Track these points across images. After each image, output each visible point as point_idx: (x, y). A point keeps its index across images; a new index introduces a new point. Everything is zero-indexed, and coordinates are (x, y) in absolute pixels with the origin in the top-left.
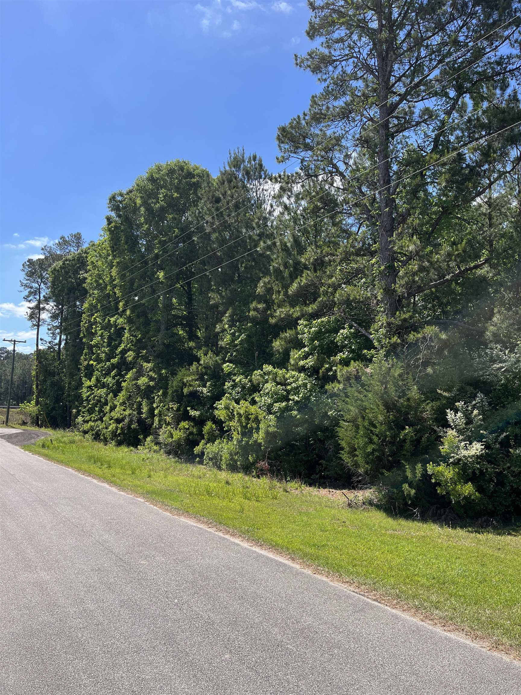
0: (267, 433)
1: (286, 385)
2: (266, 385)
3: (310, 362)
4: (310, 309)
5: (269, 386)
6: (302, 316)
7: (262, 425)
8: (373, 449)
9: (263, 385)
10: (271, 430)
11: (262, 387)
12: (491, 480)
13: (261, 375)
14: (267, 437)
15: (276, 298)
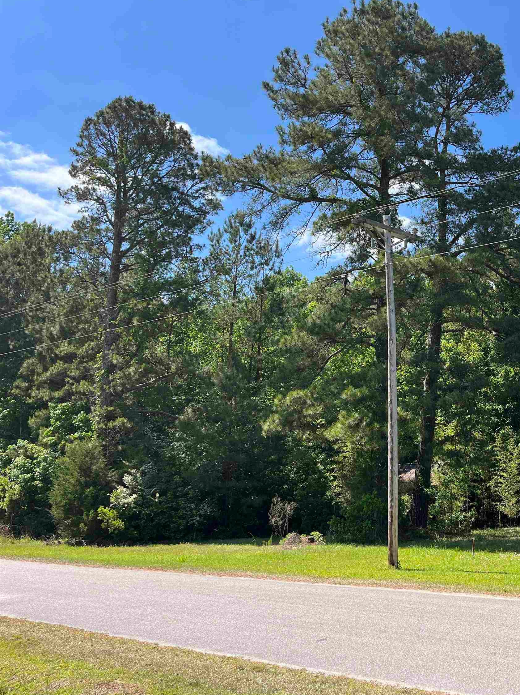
0: (11, 501)
1: (33, 459)
2: (17, 459)
3: (52, 439)
4: (56, 394)
5: (20, 460)
6: (51, 399)
7: (7, 495)
8: (66, 503)
9: (15, 458)
10: (14, 497)
11: (14, 460)
12: (143, 518)
13: (14, 449)
14: (10, 504)
15: (37, 380)
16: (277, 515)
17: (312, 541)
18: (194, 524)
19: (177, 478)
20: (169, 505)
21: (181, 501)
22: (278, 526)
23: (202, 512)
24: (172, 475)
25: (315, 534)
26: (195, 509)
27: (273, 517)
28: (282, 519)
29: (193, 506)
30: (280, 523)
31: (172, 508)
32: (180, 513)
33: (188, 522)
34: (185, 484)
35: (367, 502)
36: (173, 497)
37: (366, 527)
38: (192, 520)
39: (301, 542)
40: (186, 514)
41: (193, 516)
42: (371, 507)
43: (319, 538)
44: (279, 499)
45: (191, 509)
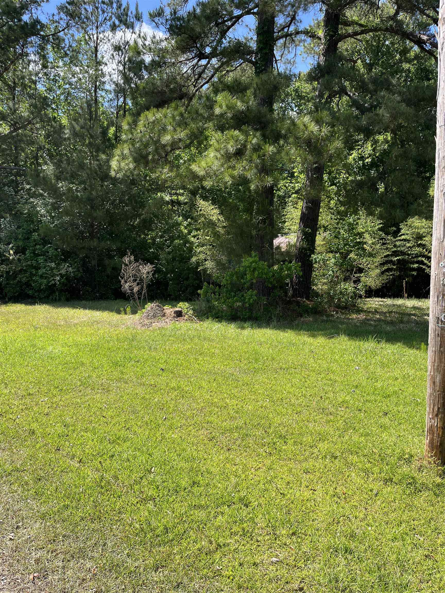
16: (132, 279)
17: (179, 314)
18: (55, 284)
19: (35, 236)
20: (29, 263)
21: (41, 260)
22: (132, 293)
23: (63, 272)
24: (30, 232)
25: (183, 306)
26: (57, 268)
27: (126, 282)
28: (138, 284)
29: (53, 265)
30: (136, 289)
31: (32, 266)
32: (40, 272)
33: (49, 282)
34: (45, 242)
35: (249, 267)
36: (32, 255)
37: (249, 299)
38: (53, 280)
39: (164, 315)
40: (47, 273)
41: (54, 275)
42: (257, 273)
43: (188, 311)
44: (132, 258)
45: (52, 269)
